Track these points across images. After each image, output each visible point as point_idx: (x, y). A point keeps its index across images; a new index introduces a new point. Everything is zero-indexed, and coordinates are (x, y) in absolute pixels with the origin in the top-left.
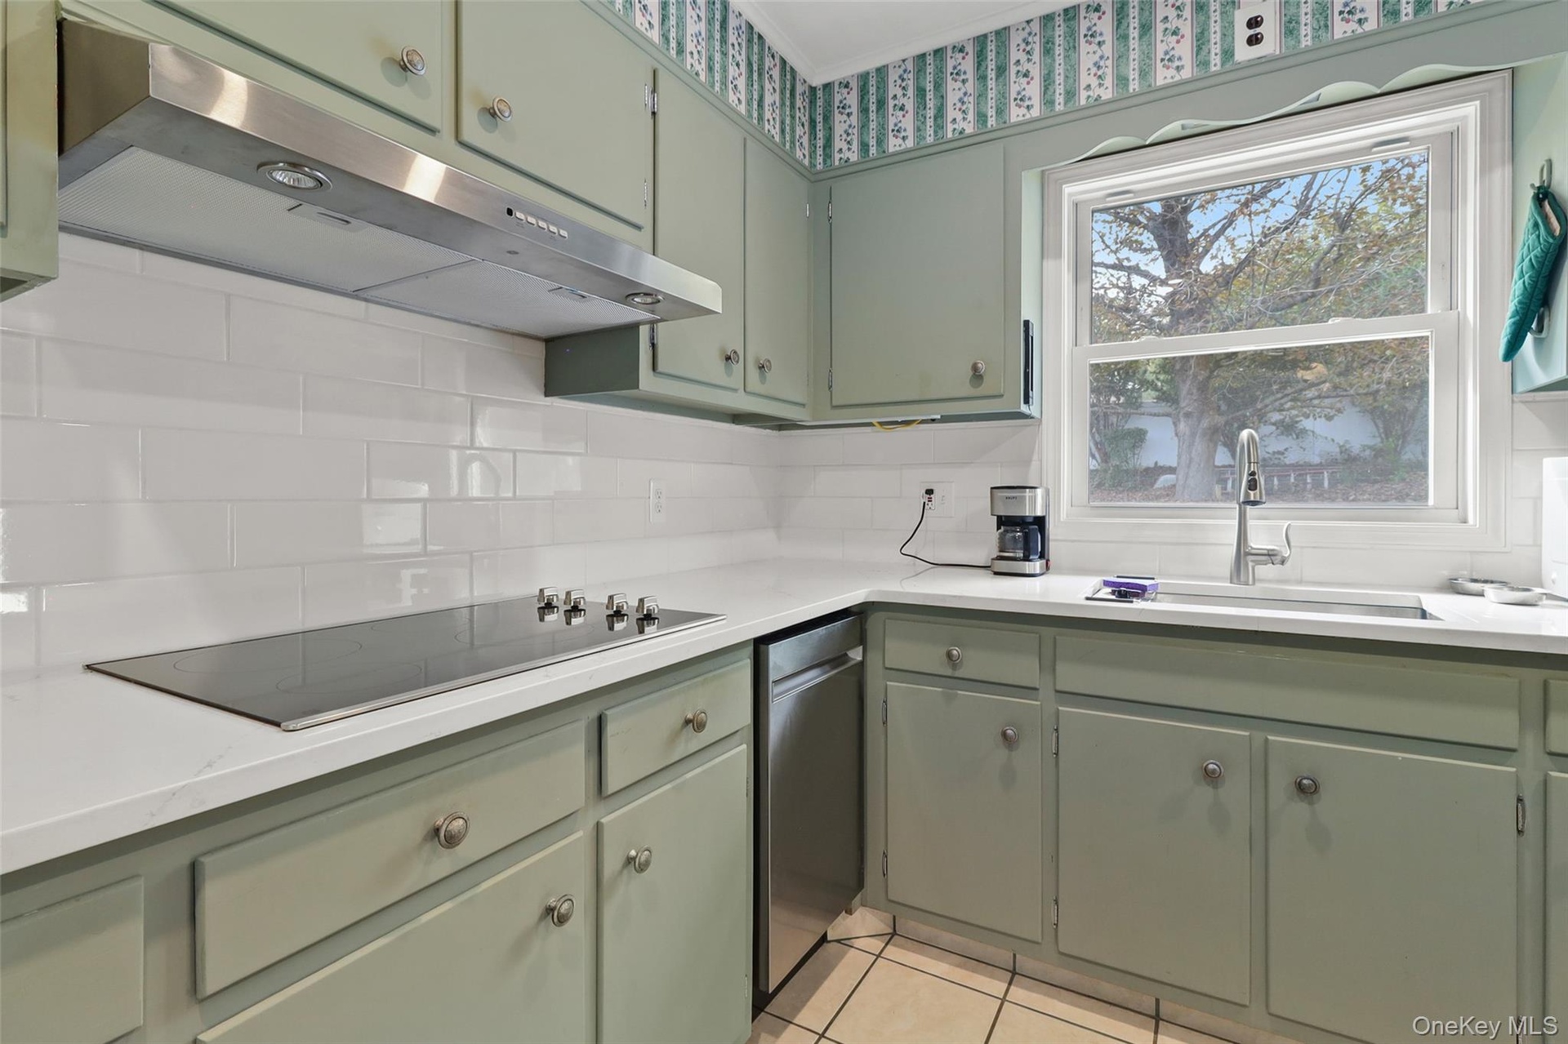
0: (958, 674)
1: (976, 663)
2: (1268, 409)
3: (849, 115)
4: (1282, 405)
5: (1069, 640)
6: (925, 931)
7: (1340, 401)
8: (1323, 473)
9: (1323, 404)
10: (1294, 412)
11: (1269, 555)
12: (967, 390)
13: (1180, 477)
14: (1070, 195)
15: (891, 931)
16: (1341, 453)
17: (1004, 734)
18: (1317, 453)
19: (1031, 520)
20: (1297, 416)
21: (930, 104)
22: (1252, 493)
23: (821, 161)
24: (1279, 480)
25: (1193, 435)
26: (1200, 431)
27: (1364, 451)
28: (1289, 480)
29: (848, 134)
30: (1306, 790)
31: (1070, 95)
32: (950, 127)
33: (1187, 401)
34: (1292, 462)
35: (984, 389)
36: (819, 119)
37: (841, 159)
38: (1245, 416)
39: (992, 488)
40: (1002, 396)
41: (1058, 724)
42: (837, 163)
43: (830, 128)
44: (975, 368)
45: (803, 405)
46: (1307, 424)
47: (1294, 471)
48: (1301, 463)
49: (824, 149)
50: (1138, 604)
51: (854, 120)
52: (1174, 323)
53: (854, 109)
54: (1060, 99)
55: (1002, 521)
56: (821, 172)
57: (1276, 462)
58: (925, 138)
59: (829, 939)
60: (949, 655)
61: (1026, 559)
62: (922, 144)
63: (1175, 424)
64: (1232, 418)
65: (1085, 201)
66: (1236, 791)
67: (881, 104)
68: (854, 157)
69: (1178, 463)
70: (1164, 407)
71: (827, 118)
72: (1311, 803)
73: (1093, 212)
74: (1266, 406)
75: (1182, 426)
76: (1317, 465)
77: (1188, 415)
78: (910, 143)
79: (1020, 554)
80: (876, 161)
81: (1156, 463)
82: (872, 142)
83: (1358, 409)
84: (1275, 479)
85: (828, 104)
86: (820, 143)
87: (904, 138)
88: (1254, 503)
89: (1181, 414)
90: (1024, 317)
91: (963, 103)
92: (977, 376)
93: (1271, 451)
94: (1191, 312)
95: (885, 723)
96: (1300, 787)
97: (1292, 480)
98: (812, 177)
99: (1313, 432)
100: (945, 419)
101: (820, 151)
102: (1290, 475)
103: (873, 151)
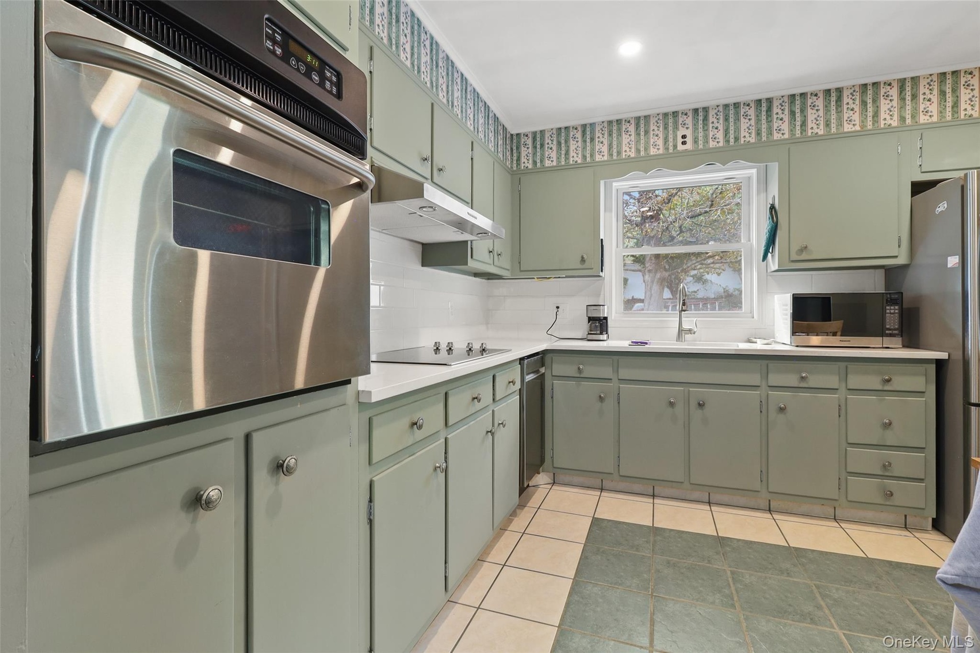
0: (582, 376)
1: (589, 371)
2: (689, 269)
3: (528, 148)
4: (695, 267)
5: (623, 360)
6: (567, 479)
7: (723, 265)
8: (715, 303)
9: (715, 266)
10: (702, 271)
11: (690, 331)
12: (580, 266)
13: (646, 305)
14: (615, 186)
15: (553, 482)
16: (724, 292)
17: (600, 396)
18: (713, 292)
19: (602, 318)
20: (704, 272)
21: (563, 149)
22: (684, 307)
23: (515, 166)
24: (694, 307)
25: (652, 282)
26: (656, 280)
27: (735, 291)
28: (699, 306)
29: (528, 156)
30: (701, 405)
31: (619, 153)
32: (572, 159)
33: (649, 264)
34: (700, 297)
35: (586, 265)
36: (515, 148)
37: (524, 166)
38: (678, 272)
39: (587, 306)
40: (592, 269)
41: (619, 391)
42: (522, 168)
43: (519, 153)
44: (583, 257)
45: (508, 270)
46: (708, 277)
47: (702, 302)
48: (705, 297)
49: (517, 161)
50: (647, 346)
51: (530, 150)
52: (643, 221)
53: (530, 146)
54: (615, 154)
55: (590, 319)
56: (515, 171)
57: (693, 297)
58: (561, 162)
59: (530, 485)
60: (579, 368)
61: (601, 333)
62: (560, 164)
63: (643, 276)
64: (672, 273)
65: (620, 189)
66: (679, 409)
67: (542, 145)
68: (530, 167)
69: (645, 297)
70: (637, 266)
71: (518, 148)
72: (703, 410)
73: (624, 193)
74: (688, 267)
75: (647, 277)
76: (713, 299)
77: (650, 271)
78: (555, 164)
79: (598, 332)
80: (539, 170)
81: (633, 297)
82: (538, 161)
83: (732, 269)
84: (693, 306)
85: (519, 143)
86: (515, 158)
87: (552, 161)
88: (685, 311)
89: (646, 271)
90: (601, 238)
91: (577, 150)
92: (583, 260)
93: (690, 291)
94: (652, 217)
95: (552, 397)
96: (699, 405)
97: (701, 306)
98: (512, 173)
99: (711, 281)
100: (567, 277)
101: (515, 162)
102: (700, 304)
103: (538, 165)
